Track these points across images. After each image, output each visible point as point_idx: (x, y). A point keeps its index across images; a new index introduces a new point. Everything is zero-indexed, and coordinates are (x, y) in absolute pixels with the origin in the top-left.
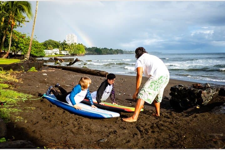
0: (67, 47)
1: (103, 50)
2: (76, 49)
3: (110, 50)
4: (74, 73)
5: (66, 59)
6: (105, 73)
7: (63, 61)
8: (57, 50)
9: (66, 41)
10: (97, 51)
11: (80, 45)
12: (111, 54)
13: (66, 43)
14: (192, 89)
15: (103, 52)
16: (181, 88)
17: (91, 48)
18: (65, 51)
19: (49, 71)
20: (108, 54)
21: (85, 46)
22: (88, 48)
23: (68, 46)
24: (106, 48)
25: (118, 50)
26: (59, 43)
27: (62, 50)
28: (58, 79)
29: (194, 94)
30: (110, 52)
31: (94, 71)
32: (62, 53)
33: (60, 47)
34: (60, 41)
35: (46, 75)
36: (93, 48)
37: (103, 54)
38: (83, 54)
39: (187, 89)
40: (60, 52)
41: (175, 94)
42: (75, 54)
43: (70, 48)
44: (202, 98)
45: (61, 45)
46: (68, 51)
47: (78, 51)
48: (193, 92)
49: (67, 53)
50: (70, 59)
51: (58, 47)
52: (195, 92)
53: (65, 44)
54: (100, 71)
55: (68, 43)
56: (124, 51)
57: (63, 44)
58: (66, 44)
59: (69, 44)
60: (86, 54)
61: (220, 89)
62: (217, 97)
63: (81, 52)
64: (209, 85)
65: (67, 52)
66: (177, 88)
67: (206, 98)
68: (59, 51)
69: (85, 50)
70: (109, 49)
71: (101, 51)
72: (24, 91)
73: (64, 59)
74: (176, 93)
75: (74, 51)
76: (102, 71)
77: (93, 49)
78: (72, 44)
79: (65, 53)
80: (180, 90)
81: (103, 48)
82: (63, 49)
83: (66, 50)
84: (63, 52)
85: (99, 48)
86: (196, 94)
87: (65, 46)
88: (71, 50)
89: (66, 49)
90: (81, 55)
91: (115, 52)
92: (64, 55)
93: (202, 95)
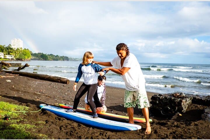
0: (12, 52)
1: (49, 56)
2: (22, 54)
3: (56, 56)
4: (33, 79)
5: (13, 64)
6: (66, 80)
7: (10, 65)
8: (1, 54)
9: (12, 45)
10: (43, 57)
11: (26, 50)
12: (57, 60)
13: (12, 47)
14: (173, 98)
15: (49, 58)
16: (162, 97)
17: (37, 54)
18: (9, 55)
19: (8, 77)
20: (54, 60)
21: (31, 52)
22: (34, 54)
23: (14, 50)
24: (52, 55)
25: (64, 56)
26: (4, 47)
27: (6, 54)
28: (24, 86)
29: (175, 103)
30: (56, 59)
31: (53, 78)
32: (6, 57)
33: (4, 51)
34: (5, 45)
35: (10, 81)
36: (39, 53)
37: (48, 60)
38: (29, 59)
39: (168, 98)
40: (4, 57)
41: (156, 103)
42: (20, 58)
43: (15, 53)
44: (182, 106)
45: (5, 49)
46: (13, 56)
47: (23, 56)
48: (174, 101)
49: (12, 58)
50: (17, 63)
51: (2, 51)
52: (176, 101)
53: (10, 48)
54: (60, 78)
55: (13, 48)
56: (70, 58)
57: (8, 48)
58: (12, 49)
59: (15, 49)
60: (32, 59)
61: (192, 98)
62: (191, 105)
63: (26, 57)
64: (184, 94)
65: (11, 56)
66: (158, 98)
67: (185, 106)
68: (3, 54)
69: (31, 55)
70: (54, 56)
71: (47, 57)
72: (10, 101)
73: (11, 64)
74: (158, 102)
75: (20, 56)
76: (62, 78)
77: (40, 55)
78: (18, 49)
79: (10, 58)
80: (162, 99)
81: (49, 54)
82: (8, 54)
83: (11, 55)
84: (8, 57)
85: (45, 54)
86: (177, 103)
87: (10, 50)
88: (17, 55)
89: (11, 53)
90: (27, 60)
91: (61, 59)
92: (9, 59)
93: (182, 103)
